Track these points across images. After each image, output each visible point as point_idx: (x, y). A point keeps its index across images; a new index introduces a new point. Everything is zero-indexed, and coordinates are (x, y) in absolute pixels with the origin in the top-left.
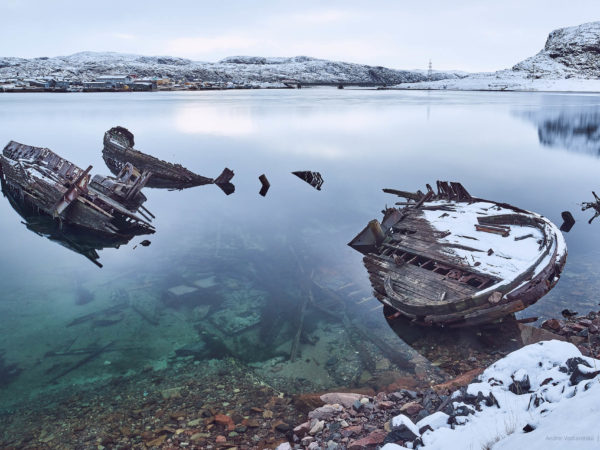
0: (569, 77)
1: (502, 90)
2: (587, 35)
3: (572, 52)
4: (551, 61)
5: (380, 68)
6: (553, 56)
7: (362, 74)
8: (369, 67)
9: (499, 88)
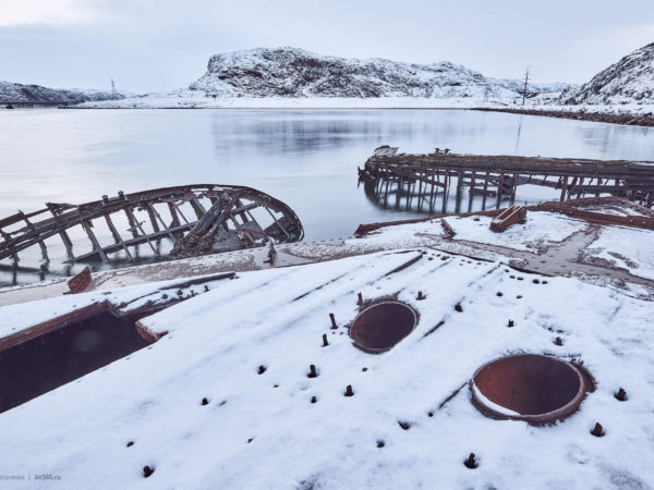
0: (239, 96)
1: (192, 108)
2: (246, 61)
3: (237, 75)
4: (221, 82)
5: (35, 87)
6: (222, 78)
7: (14, 92)
8: (20, 85)
9: (188, 106)
